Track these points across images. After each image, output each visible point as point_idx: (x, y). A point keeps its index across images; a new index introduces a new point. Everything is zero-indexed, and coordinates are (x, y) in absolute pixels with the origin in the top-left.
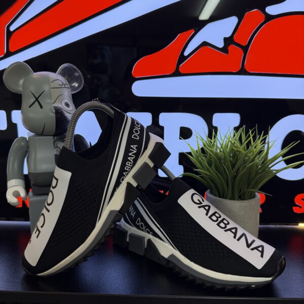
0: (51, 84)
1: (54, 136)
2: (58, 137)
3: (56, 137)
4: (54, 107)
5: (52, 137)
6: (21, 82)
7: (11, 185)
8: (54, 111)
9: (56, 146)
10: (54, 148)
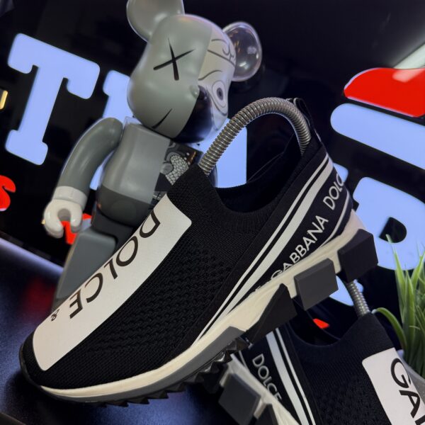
0: (211, 43)
1: (173, 140)
2: (178, 145)
3: (174, 144)
4: (200, 87)
5: (168, 141)
6: (160, 17)
7: (61, 196)
8: (197, 93)
9: (168, 159)
10: (163, 161)
